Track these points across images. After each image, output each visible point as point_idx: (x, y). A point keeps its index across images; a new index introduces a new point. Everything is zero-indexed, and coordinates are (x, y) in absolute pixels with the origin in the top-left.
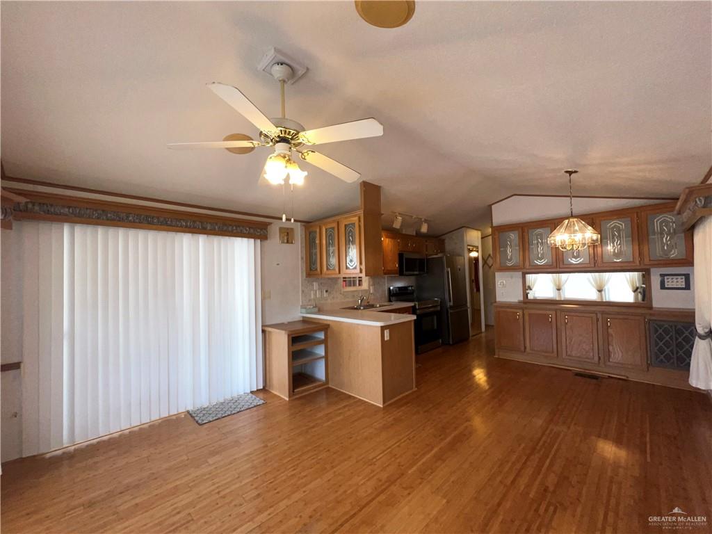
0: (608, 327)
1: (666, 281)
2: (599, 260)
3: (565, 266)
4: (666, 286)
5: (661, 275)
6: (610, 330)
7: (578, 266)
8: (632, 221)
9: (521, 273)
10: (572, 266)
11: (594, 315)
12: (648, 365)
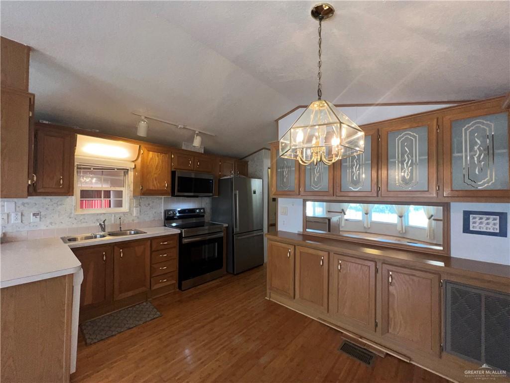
0: (389, 284)
1: (471, 221)
2: (383, 188)
3: (342, 194)
4: (471, 229)
5: (465, 212)
6: (391, 288)
7: (359, 194)
8: (429, 133)
9: (302, 200)
10: (351, 194)
11: (372, 264)
12: (442, 349)
